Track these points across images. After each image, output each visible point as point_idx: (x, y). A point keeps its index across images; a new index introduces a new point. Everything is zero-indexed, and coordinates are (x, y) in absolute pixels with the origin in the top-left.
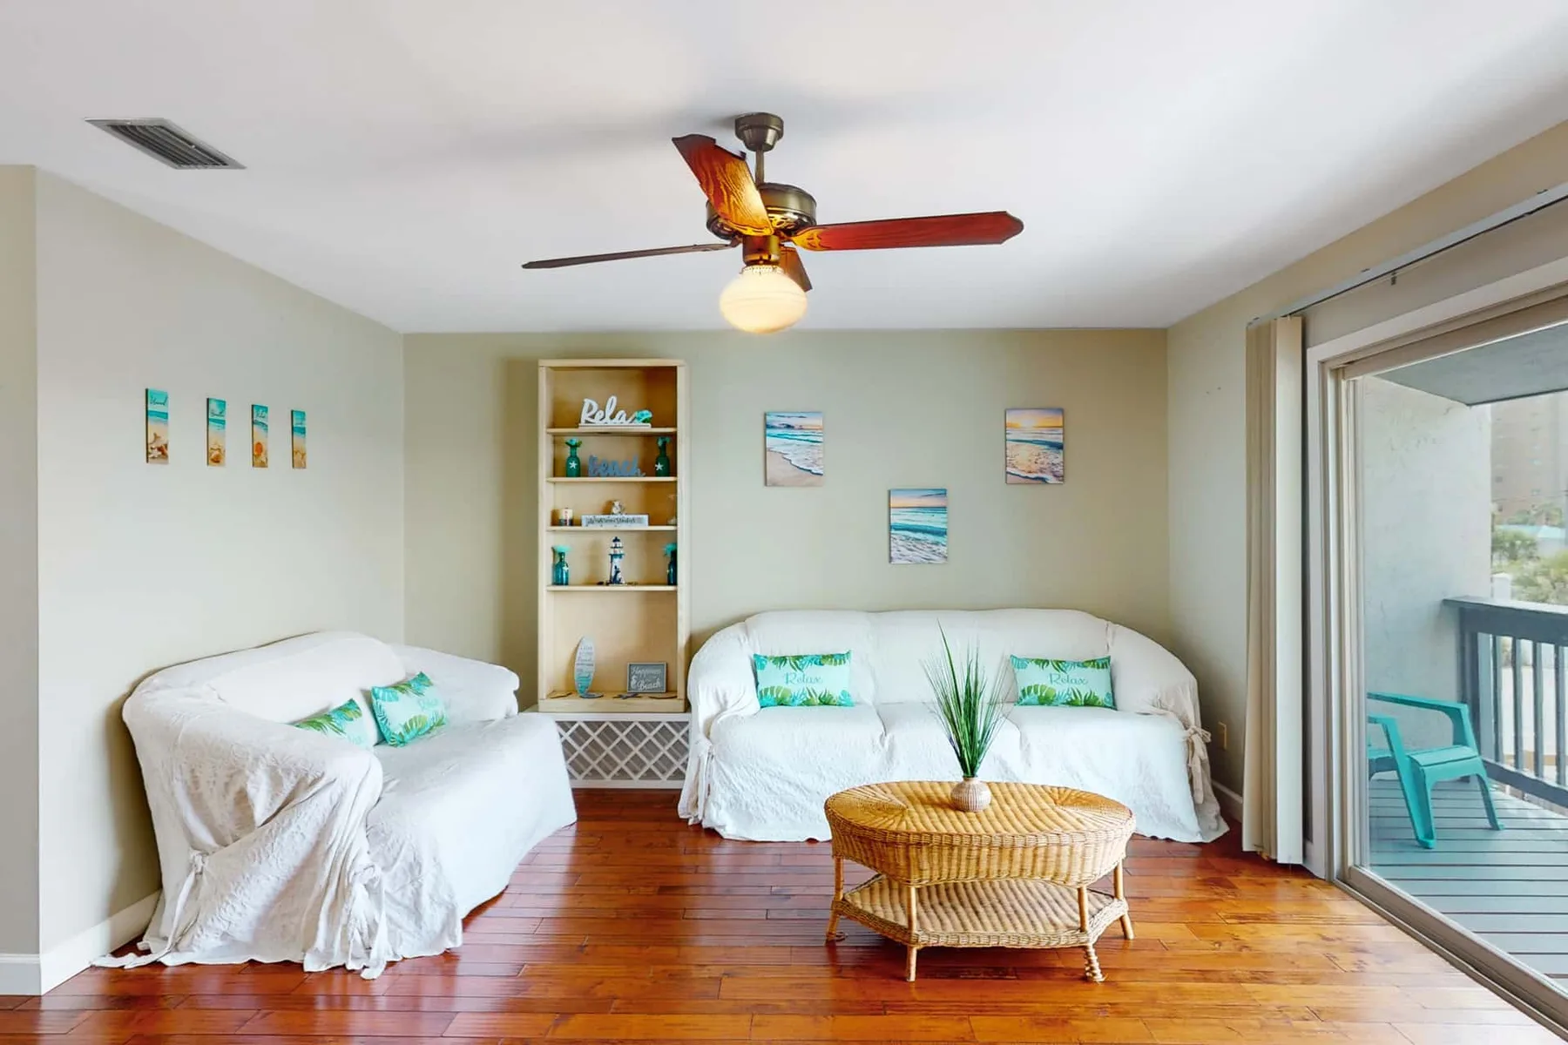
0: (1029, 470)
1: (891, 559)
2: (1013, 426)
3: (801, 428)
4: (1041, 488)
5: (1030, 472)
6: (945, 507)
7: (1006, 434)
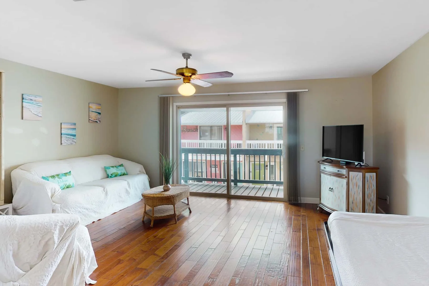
0: (94, 119)
1: (61, 144)
2: (91, 107)
3: (35, 101)
4: (96, 124)
5: (94, 120)
6: (75, 128)
7: (89, 109)
